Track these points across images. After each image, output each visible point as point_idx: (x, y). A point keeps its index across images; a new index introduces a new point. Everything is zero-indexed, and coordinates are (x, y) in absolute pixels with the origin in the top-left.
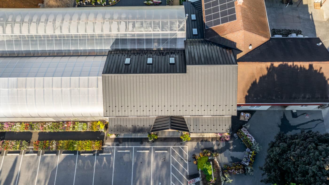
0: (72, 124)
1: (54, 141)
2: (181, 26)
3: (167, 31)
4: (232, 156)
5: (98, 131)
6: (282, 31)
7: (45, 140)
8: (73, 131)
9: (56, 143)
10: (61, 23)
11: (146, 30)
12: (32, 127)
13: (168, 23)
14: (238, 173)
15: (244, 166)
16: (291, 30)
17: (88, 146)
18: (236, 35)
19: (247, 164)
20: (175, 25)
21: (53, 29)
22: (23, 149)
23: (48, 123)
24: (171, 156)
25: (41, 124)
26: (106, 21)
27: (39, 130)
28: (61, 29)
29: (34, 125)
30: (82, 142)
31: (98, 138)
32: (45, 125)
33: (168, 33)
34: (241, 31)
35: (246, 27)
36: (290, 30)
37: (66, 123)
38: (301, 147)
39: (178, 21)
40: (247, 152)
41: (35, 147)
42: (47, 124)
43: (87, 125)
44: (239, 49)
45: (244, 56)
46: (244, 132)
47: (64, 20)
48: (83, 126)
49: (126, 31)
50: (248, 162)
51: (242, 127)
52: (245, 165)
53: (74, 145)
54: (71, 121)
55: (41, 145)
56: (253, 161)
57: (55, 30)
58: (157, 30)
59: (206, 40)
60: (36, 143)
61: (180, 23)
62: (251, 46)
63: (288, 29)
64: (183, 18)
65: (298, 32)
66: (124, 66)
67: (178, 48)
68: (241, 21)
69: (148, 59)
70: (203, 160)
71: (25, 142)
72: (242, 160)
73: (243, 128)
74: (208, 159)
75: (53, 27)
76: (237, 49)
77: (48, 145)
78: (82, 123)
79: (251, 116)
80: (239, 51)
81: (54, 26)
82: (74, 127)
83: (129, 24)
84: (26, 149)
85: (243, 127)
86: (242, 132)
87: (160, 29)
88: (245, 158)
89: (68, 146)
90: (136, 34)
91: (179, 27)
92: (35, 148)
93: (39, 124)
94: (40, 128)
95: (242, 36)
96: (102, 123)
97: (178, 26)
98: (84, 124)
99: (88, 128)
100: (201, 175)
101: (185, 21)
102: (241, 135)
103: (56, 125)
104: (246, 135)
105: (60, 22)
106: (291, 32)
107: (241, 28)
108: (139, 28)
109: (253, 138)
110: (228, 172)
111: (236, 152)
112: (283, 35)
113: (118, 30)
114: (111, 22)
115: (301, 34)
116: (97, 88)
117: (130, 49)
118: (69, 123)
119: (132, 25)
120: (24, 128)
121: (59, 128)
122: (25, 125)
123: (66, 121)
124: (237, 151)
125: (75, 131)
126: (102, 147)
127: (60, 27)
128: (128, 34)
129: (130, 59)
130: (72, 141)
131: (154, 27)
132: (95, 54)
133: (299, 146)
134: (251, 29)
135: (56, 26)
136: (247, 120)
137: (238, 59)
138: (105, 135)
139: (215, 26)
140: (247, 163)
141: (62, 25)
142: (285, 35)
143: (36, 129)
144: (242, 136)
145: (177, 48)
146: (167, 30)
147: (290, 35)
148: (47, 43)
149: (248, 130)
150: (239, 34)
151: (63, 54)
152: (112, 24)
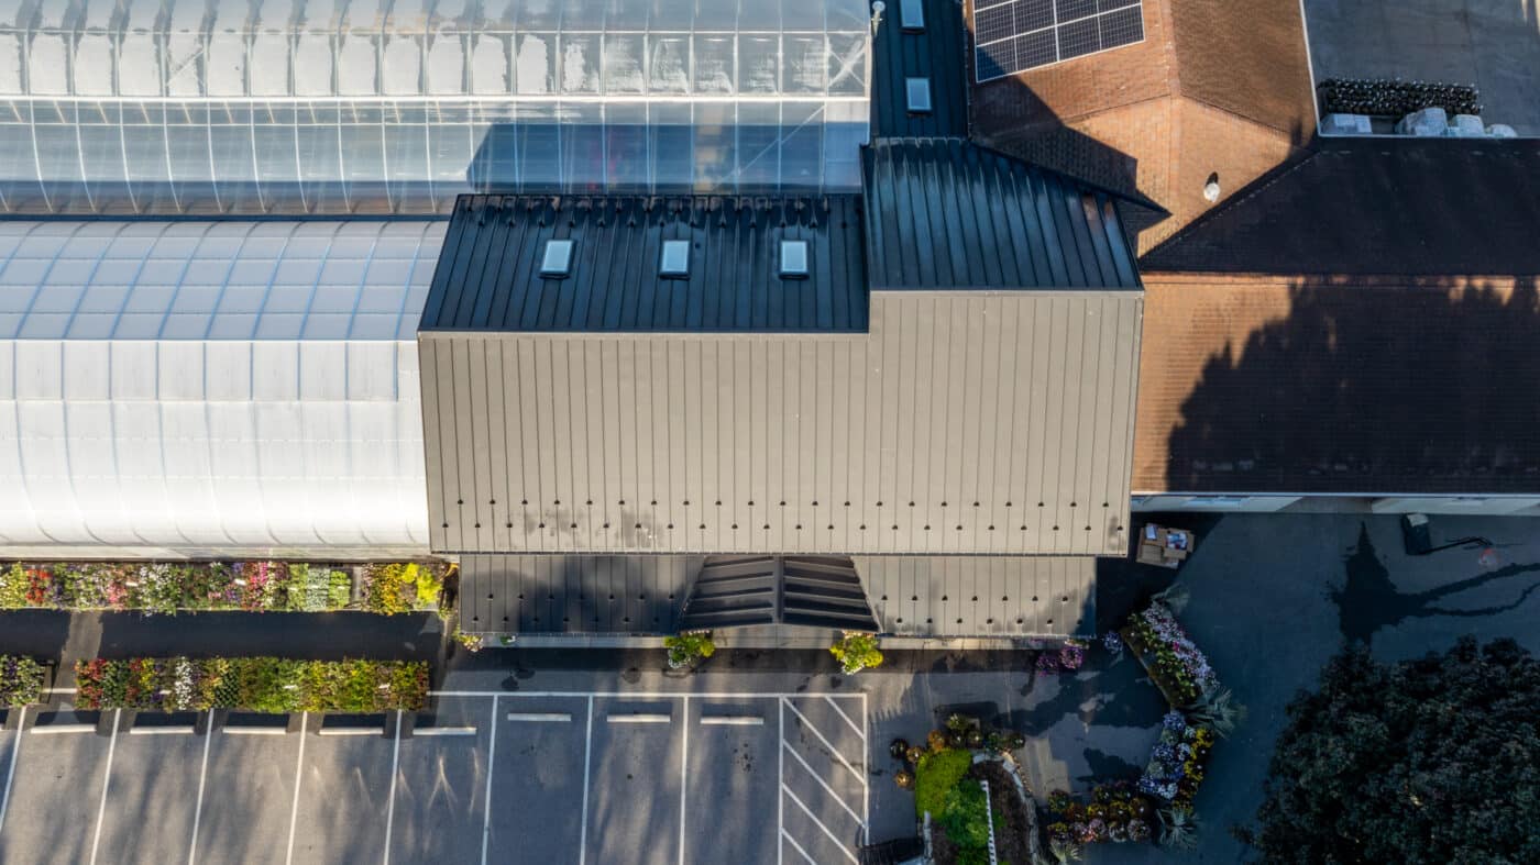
0: (272, 575)
1: (181, 661)
2: (847, 67)
3: (768, 90)
4: (1093, 748)
5: (408, 610)
6: (1374, 94)
7: (135, 657)
8: (280, 609)
9: (190, 673)
10: (201, 37)
11: (658, 84)
12: (67, 586)
13: (776, 49)
14: (1119, 836)
15: (1154, 801)
16: (1421, 89)
17: (358, 688)
18: (1138, 125)
19: (1168, 792)
20: (815, 57)
21: (157, 72)
22: (20, 701)
23: (151, 569)
24: (781, 746)
25: (113, 574)
26: (444, 30)
27: (104, 603)
28: (201, 73)
29: (76, 577)
30: (327, 671)
31: (409, 646)
32: (132, 580)
33: (777, 104)
34: (1165, 102)
35: (1192, 83)
36: (1413, 88)
37: (242, 569)
38: (1463, 747)
39: (827, 40)
40: (1170, 728)
41: (85, 693)
42: (143, 571)
43: (349, 581)
44: (1151, 197)
45: (1175, 236)
46: (1158, 627)
47: (217, 24)
48: (327, 587)
49: (549, 90)
50: (1172, 781)
51: (1147, 605)
52: (1159, 794)
53: (287, 687)
54: (266, 560)
55: (117, 681)
56: (1199, 778)
57: (167, 80)
58: (715, 83)
59: (975, 145)
60: (87, 672)
61: (842, 47)
62: (1214, 185)
63: (1402, 85)
64: (858, 20)
65: (1457, 102)
66: (538, 284)
67: (825, 187)
68: (1170, 45)
69: (668, 246)
70: (944, 769)
71: (29, 666)
72: (1142, 767)
73: (1155, 608)
74: (972, 761)
75: (159, 61)
76: (1140, 198)
77: (151, 680)
78: (327, 571)
79: (1196, 545)
80: (1155, 213)
81: (163, 56)
82: (283, 592)
83: (564, 51)
84: (37, 699)
85: (1155, 603)
86: (1147, 629)
87: (732, 81)
88: (1156, 759)
89: (254, 686)
90: (603, 107)
91: (834, 70)
92: (83, 696)
93: (102, 573)
94: (109, 595)
95: (1171, 128)
96: (429, 575)
97: (826, 67)
98: (334, 574)
99: (357, 597)
100: (934, 842)
101: (869, 40)
102: (1141, 641)
103: (192, 577)
104: (1166, 643)
105: (195, 33)
106: (1417, 97)
107: (1165, 84)
108: (619, 72)
109: (1201, 659)
110: (1069, 831)
111: (1111, 729)
112: (1379, 113)
113: (509, 82)
114: (469, 38)
115: (1473, 112)
116: (394, 403)
117: (576, 186)
118: (260, 566)
119: (580, 55)
120: (22, 595)
121: (205, 595)
122: (29, 579)
123: (242, 560)
124: (1117, 723)
125: (288, 610)
126: (429, 693)
127: (192, 61)
128: (562, 103)
129: (568, 245)
130: (275, 665)
131: (699, 67)
132: (388, 207)
133: (1455, 741)
134: (1220, 90)
135: (174, 56)
136: (1175, 564)
137: (1142, 257)
138: (445, 634)
139: (1029, 67)
140: (1166, 787)
141: (205, 49)
142: (1387, 113)
143: (89, 600)
144: (1146, 651)
145: (821, 181)
146: (771, 85)
147: (1413, 114)
148: (129, 151)
149: (1176, 619)
150: (1154, 119)
151: (217, 208)
152: (473, 47)
